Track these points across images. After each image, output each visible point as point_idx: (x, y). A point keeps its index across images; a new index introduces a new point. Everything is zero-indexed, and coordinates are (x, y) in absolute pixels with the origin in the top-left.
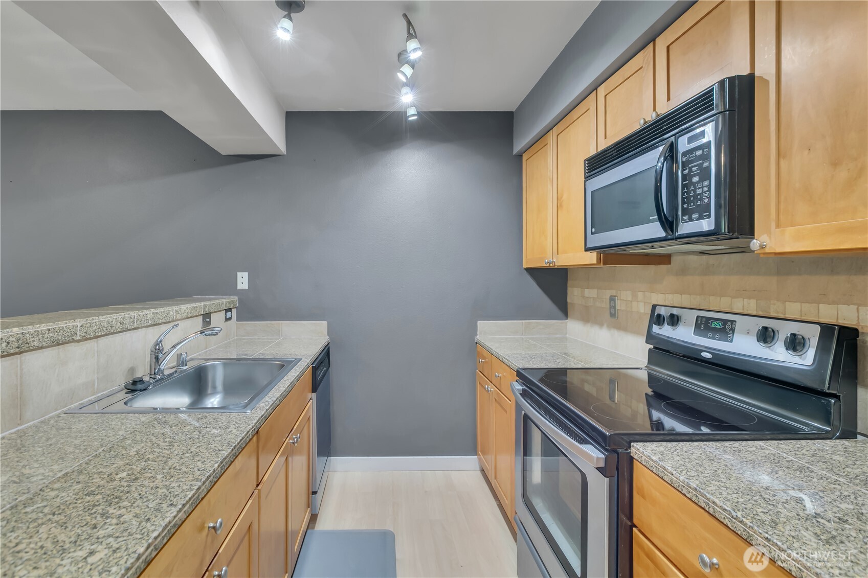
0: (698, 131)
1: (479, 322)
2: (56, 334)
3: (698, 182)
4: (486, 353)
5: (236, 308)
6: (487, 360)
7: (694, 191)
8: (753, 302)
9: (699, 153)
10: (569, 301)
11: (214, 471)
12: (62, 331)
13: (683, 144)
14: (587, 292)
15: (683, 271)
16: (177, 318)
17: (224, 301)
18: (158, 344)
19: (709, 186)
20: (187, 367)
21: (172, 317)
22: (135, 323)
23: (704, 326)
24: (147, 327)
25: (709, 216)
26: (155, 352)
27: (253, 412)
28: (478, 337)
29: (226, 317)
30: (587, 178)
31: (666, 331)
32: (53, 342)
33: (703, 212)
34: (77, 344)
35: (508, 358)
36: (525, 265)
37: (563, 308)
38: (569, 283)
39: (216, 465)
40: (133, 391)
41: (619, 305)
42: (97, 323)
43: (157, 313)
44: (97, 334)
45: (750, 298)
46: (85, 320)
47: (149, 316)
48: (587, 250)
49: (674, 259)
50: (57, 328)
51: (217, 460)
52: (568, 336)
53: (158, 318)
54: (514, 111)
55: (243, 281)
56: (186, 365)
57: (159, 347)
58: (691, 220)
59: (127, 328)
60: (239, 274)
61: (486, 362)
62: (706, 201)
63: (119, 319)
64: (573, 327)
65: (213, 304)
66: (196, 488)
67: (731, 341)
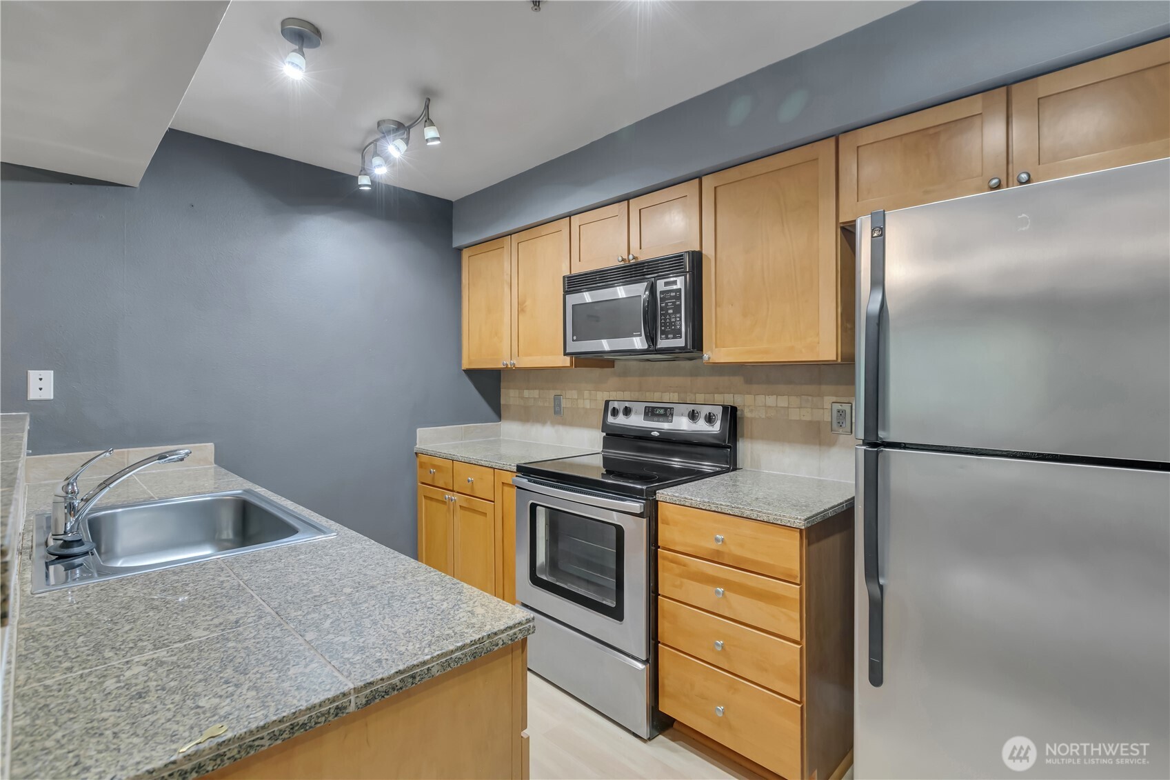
0: (672, 279)
1: (418, 430)
3: (672, 314)
4: (439, 462)
7: (670, 319)
8: (676, 395)
9: (673, 294)
10: (502, 402)
13: (661, 285)
14: (526, 393)
15: (625, 374)
18: (71, 484)
19: (680, 318)
23: (650, 413)
25: (681, 337)
26: (67, 498)
28: (417, 445)
30: (566, 292)
31: (621, 420)
33: (677, 334)
35: (487, 460)
36: (465, 365)
37: (497, 411)
38: (502, 384)
41: (564, 403)
45: (674, 392)
48: (565, 354)
49: (617, 364)
52: (501, 437)
54: (453, 201)
55: (42, 385)
57: (73, 488)
58: (667, 338)
60: (34, 374)
61: (440, 472)
62: (678, 327)
64: (510, 429)
67: (671, 422)
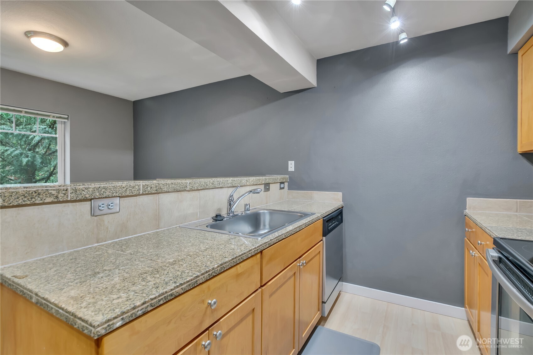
1: (468, 199)
2: (176, 186)
4: (472, 224)
5: (287, 182)
6: (474, 230)
11: (213, 269)
12: (179, 185)
16: (247, 184)
17: (279, 177)
18: (231, 197)
20: (249, 212)
21: (244, 184)
22: (221, 185)
24: (228, 187)
26: (230, 201)
27: (262, 239)
28: (467, 211)
29: (280, 187)
32: (174, 190)
34: (188, 192)
35: (489, 229)
36: (520, 150)
39: (216, 266)
40: (216, 220)
42: (199, 182)
43: (234, 180)
44: (198, 188)
46: (192, 180)
47: (229, 181)
50: (177, 183)
51: (219, 262)
53: (235, 183)
54: (508, 16)
55: (291, 166)
56: (249, 211)
57: (231, 199)
59: (216, 187)
60: (290, 162)
61: (473, 232)
63: (211, 182)
65: (271, 178)
66: (195, 276)
